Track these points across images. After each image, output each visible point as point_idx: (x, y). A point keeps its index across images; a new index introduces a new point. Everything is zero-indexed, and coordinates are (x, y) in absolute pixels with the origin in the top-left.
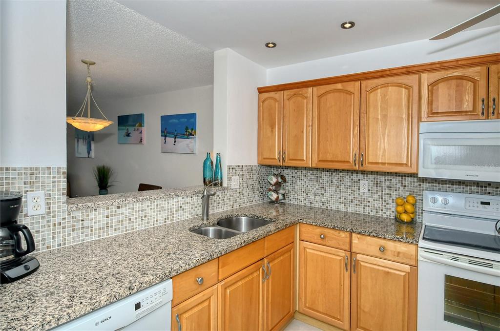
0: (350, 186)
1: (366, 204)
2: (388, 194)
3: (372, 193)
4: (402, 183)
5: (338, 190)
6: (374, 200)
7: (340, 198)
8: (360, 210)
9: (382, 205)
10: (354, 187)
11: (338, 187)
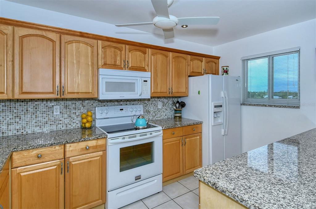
0: (45, 111)
1: (59, 122)
2: (74, 113)
3: (63, 114)
4: (82, 105)
5: (34, 116)
6: (64, 119)
7: (36, 122)
8: (54, 128)
9: (70, 121)
10: (49, 111)
11: (34, 114)
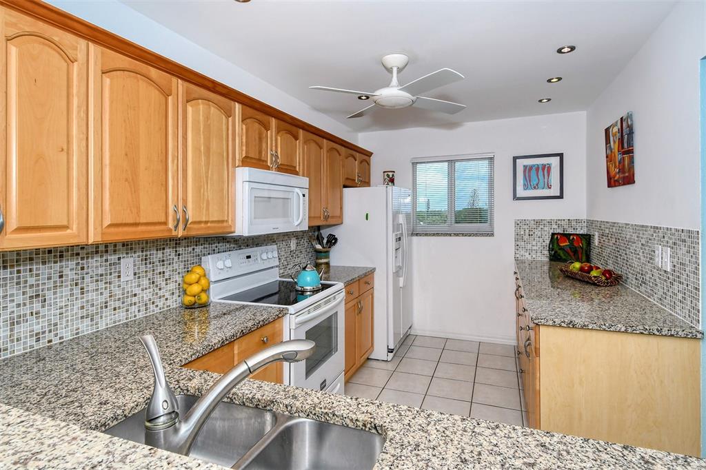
0: (102, 275)
1: (131, 300)
2: (160, 273)
3: (139, 278)
5: (77, 291)
6: (143, 290)
7: (82, 308)
8: (121, 316)
9: (153, 295)
10: (111, 274)
11: (76, 284)
